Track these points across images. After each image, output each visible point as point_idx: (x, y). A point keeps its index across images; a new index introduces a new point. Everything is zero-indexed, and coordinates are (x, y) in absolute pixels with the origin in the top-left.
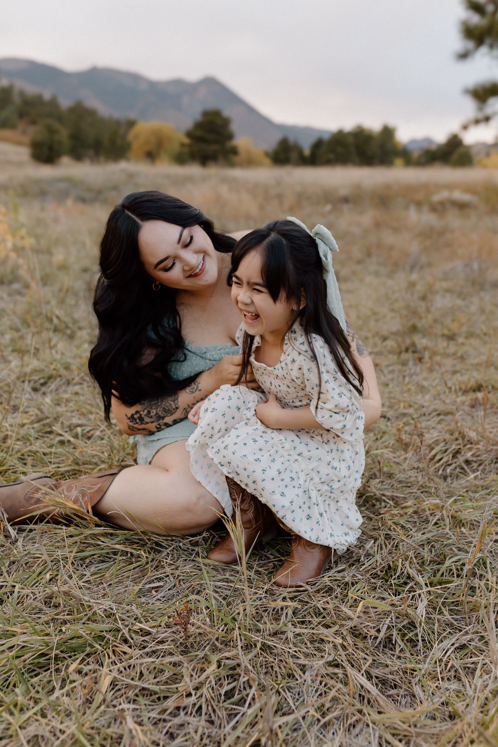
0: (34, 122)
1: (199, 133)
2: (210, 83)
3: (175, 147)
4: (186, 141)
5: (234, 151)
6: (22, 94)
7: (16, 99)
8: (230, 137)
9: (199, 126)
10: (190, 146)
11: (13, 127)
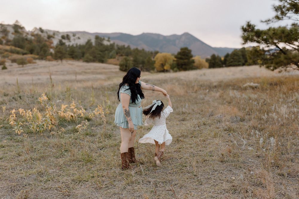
0: (122, 55)
1: (180, 56)
2: (187, 35)
3: (171, 62)
4: (175, 59)
5: (193, 62)
6: (117, 45)
7: (116, 48)
8: (192, 56)
9: (180, 53)
10: (176, 61)
11: (114, 58)
